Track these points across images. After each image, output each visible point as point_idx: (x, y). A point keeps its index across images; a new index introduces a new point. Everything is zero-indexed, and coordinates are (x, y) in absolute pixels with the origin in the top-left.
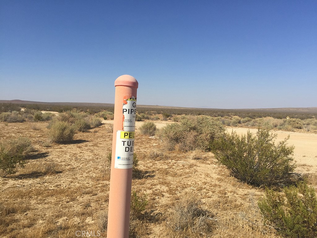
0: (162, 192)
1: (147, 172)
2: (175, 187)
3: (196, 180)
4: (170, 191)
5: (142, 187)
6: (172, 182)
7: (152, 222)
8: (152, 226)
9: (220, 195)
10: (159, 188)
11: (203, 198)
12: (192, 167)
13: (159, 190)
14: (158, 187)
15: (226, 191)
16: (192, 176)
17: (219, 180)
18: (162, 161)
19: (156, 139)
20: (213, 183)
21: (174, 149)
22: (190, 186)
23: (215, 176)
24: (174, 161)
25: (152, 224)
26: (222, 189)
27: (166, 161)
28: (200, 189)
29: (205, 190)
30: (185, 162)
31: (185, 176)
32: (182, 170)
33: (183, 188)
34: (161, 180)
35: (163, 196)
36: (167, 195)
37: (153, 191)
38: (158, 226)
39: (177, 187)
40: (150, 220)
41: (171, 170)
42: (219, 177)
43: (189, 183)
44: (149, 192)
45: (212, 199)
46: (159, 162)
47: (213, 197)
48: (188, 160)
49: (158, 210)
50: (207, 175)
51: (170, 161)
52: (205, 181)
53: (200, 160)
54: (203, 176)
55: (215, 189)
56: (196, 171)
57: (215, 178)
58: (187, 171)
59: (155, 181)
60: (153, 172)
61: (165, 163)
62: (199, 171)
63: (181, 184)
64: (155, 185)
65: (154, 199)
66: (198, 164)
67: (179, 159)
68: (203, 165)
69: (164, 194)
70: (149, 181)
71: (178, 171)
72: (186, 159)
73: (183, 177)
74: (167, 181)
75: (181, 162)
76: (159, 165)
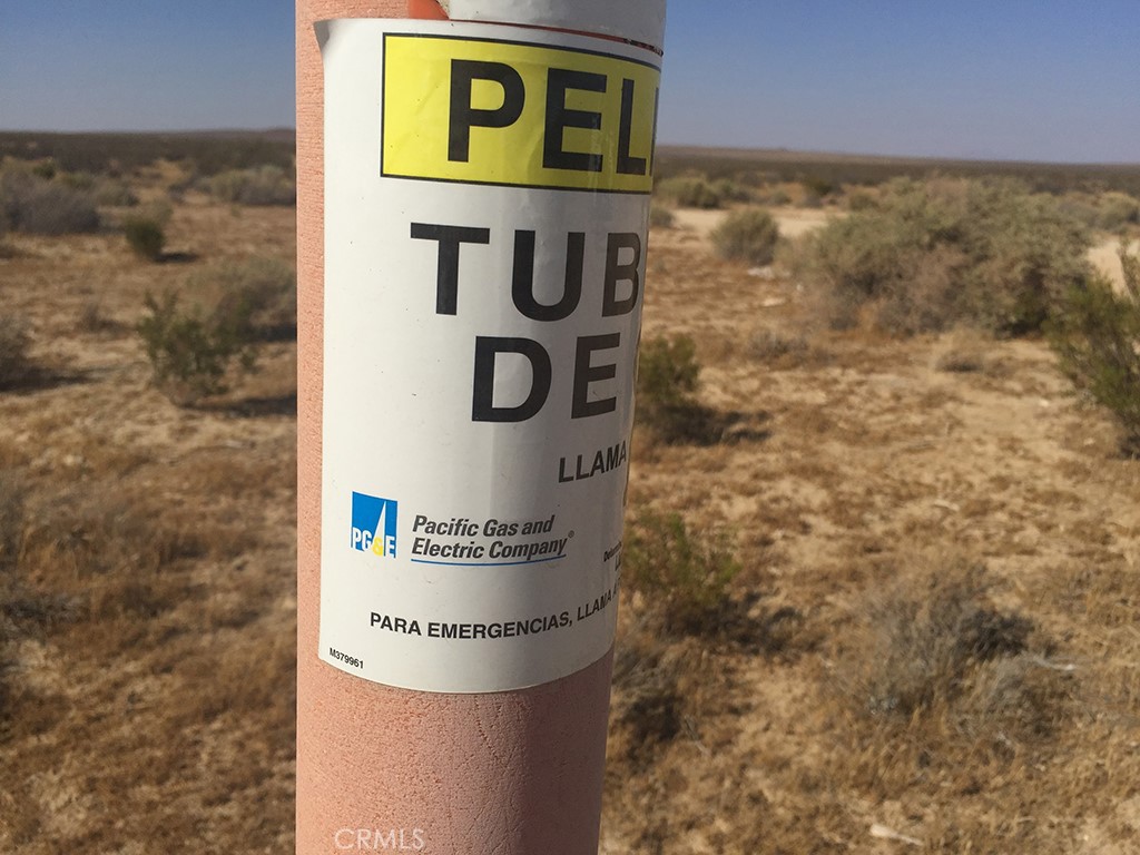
0: (800, 510)
1: (734, 417)
2: (860, 490)
3: (961, 467)
4: (839, 510)
5: (714, 483)
6: (845, 469)
7: (756, 652)
8: (752, 670)
9: (1081, 546)
10: (789, 493)
11: (997, 554)
12: (938, 405)
13: (788, 499)
14: (785, 486)
15: (1111, 529)
16: (939, 447)
17: (1071, 470)
18: (800, 373)
19: (776, 281)
20: (1041, 486)
21: (856, 324)
22: (932, 491)
23: (1052, 452)
24: (853, 375)
25: (756, 662)
26: (1086, 513)
27: (821, 374)
28: (980, 510)
29: (1001, 516)
30: (902, 383)
31: (904, 445)
32: (889, 417)
33: (899, 499)
34: (796, 455)
35: (805, 528)
36: (822, 525)
37: (762, 506)
38: (781, 672)
39: (869, 492)
40: (744, 640)
41: (842, 411)
42: (1069, 455)
43: (927, 478)
44: (742, 506)
45: (1038, 562)
46: (791, 379)
47: (1045, 551)
48: (920, 370)
49: (784, 593)
50: (1011, 445)
51: (836, 372)
52: (1004, 472)
53: (973, 375)
54: (991, 448)
55: (1053, 515)
56: (957, 423)
57: (1049, 462)
58: (915, 419)
59: (772, 457)
60: (763, 416)
61: (815, 379)
62: (968, 421)
63: (888, 481)
64: (770, 477)
65: (766, 542)
66: (966, 393)
67: (879, 364)
68: (990, 399)
69: (811, 519)
70: (742, 458)
71: (873, 421)
72: (907, 368)
73: (896, 446)
74: (825, 462)
75: (886, 382)
76: (789, 388)
